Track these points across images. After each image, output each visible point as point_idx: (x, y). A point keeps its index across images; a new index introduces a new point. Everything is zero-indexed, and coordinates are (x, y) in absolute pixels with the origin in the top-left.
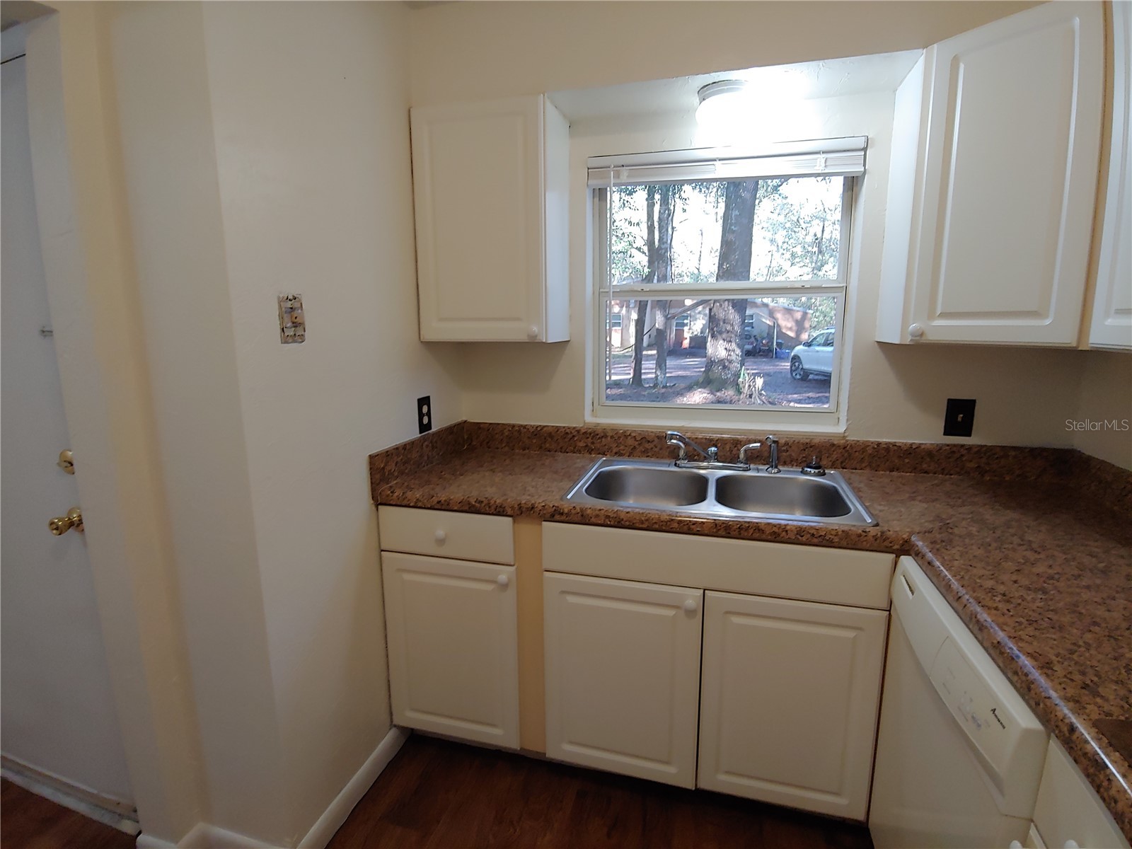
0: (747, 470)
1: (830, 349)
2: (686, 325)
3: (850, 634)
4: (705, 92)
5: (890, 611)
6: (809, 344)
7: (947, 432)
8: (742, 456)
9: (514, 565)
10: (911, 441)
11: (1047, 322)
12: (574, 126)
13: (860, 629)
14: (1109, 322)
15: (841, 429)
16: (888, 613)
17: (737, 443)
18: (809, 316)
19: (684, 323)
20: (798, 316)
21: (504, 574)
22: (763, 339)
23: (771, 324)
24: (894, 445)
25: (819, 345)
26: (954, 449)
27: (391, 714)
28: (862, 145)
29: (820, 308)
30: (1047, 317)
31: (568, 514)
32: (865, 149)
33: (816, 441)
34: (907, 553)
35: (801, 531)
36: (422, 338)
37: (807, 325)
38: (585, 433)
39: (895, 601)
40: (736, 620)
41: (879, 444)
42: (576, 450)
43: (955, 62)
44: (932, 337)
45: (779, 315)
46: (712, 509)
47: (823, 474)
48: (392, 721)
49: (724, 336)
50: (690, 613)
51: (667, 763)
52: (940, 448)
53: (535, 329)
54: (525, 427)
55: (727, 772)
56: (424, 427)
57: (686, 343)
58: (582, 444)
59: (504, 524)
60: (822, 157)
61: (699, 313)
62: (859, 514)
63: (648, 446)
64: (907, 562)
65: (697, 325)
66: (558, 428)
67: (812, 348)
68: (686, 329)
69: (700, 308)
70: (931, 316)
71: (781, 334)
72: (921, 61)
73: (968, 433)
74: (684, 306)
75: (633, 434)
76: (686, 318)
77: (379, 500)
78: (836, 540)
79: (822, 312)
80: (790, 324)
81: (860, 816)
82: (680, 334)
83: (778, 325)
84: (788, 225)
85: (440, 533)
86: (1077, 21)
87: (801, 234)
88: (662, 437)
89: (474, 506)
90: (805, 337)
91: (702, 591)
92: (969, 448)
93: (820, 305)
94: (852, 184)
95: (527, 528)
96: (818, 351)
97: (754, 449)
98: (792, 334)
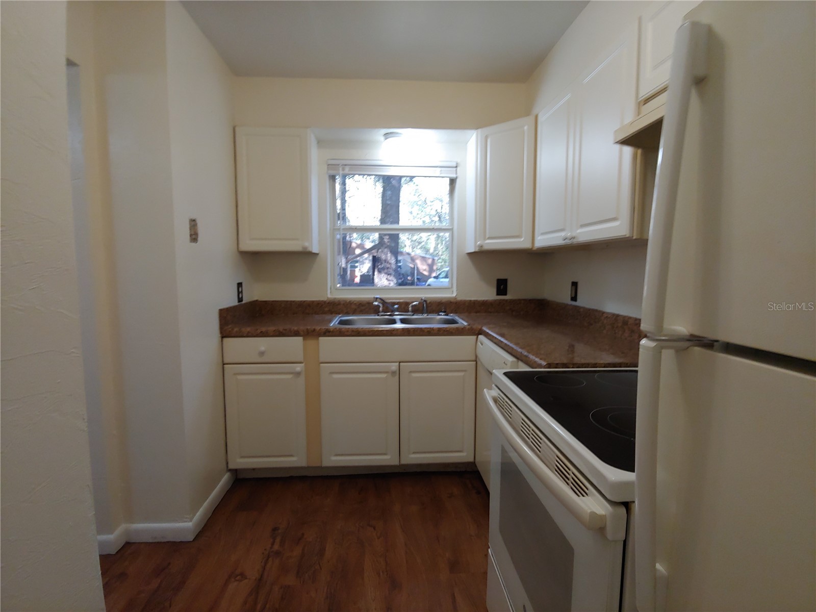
0: (413, 315)
1: (447, 280)
2: (357, 267)
3: (462, 374)
4: (387, 135)
5: (476, 361)
6: (436, 277)
7: (498, 294)
8: (410, 309)
9: (302, 363)
10: (483, 299)
11: (522, 239)
12: (320, 143)
13: (465, 371)
14: (539, 238)
15: (454, 295)
16: (475, 362)
17: (407, 304)
18: (436, 261)
19: (355, 266)
20: (430, 261)
21: (299, 368)
22: (408, 276)
23: (412, 266)
24: (477, 301)
25: (442, 278)
26: (501, 301)
27: (227, 463)
28: (455, 166)
29: (442, 257)
30: (522, 237)
31: (333, 331)
32: (456, 167)
33: (443, 301)
34: (481, 334)
35: (439, 329)
36: (239, 249)
37: (435, 268)
38: (328, 303)
39: (478, 355)
40: (414, 375)
41: (471, 301)
42: (324, 313)
43: (486, 138)
44: (486, 247)
45: (418, 262)
46: (399, 326)
47: (447, 315)
48: (227, 467)
49: (386, 271)
50: (393, 373)
51: (385, 454)
52: (495, 301)
53: (307, 244)
54: (294, 301)
55: (414, 453)
56: (240, 300)
57: (357, 280)
58: (326, 309)
59: (299, 340)
60: (439, 169)
61: (366, 259)
62: (463, 323)
63: (363, 308)
64: (481, 337)
65: (364, 267)
66: (313, 302)
67: (438, 280)
68: (357, 270)
69: (366, 255)
70: (485, 239)
71: (419, 273)
72: (474, 136)
73: (505, 294)
74: (355, 254)
75: (355, 302)
76: (357, 262)
77: (225, 334)
78: (454, 331)
79: (443, 260)
80: (425, 267)
81: (471, 460)
82: (353, 272)
83: (418, 268)
84: (419, 203)
85: (263, 349)
86: (526, 128)
87: (428, 210)
88: (369, 303)
89: (282, 332)
90: (434, 275)
91: (398, 364)
92: (506, 301)
93: (442, 255)
94: (453, 182)
95: (311, 342)
96: (442, 282)
97: (415, 305)
98: (426, 273)
